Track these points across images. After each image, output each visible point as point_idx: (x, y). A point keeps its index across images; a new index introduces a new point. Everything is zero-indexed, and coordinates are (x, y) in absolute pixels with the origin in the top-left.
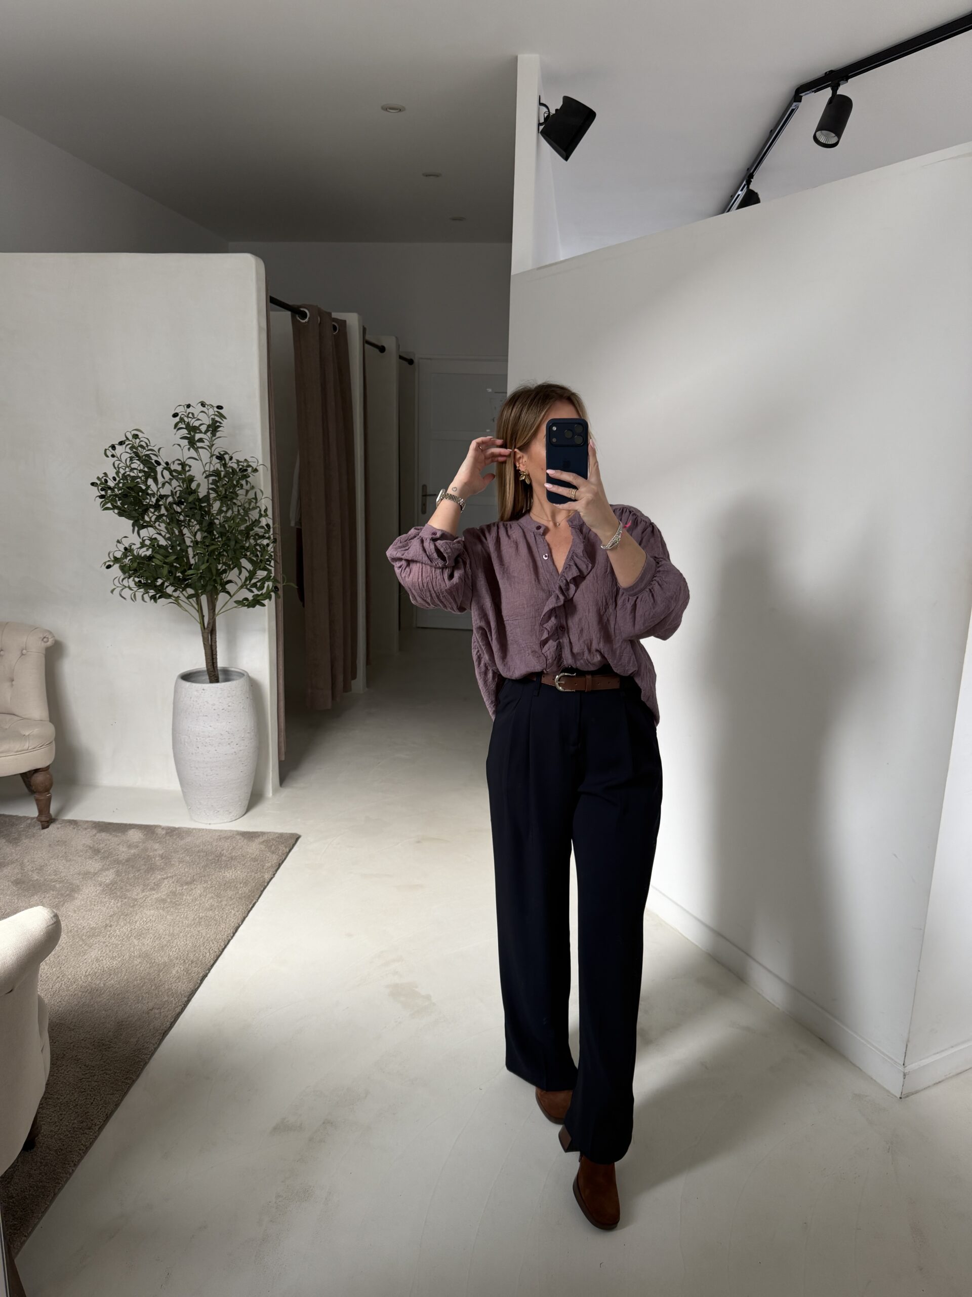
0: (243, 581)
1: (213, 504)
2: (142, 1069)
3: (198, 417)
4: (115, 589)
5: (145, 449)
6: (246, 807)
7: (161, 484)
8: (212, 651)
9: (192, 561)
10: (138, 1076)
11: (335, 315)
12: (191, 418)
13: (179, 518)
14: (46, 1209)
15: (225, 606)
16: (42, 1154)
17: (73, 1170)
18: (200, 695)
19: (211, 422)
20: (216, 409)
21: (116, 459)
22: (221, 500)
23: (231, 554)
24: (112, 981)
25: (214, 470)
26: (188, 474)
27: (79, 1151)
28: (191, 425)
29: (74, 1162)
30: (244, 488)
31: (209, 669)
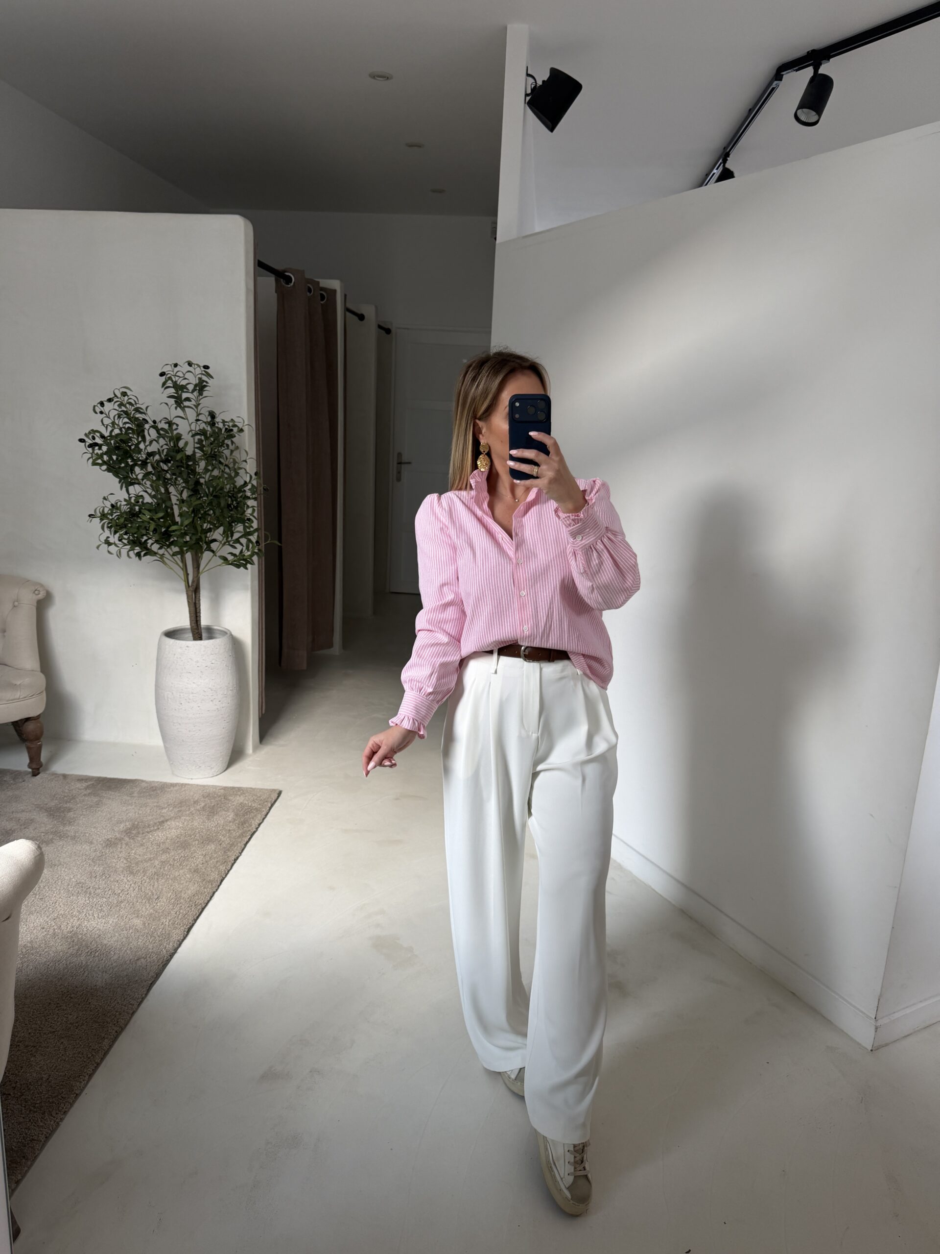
1: (198, 463)
2: (131, 1018)
3: (186, 377)
4: (100, 545)
5: (134, 406)
6: (227, 763)
7: (148, 442)
8: (196, 609)
9: (178, 519)
10: (126, 1025)
12: (178, 376)
13: (165, 476)
15: (210, 564)
18: (184, 652)
19: (197, 382)
20: (202, 368)
21: (104, 415)
22: (207, 459)
23: (218, 512)
25: (200, 430)
26: (175, 432)
28: (178, 383)
30: (229, 447)
31: (193, 626)
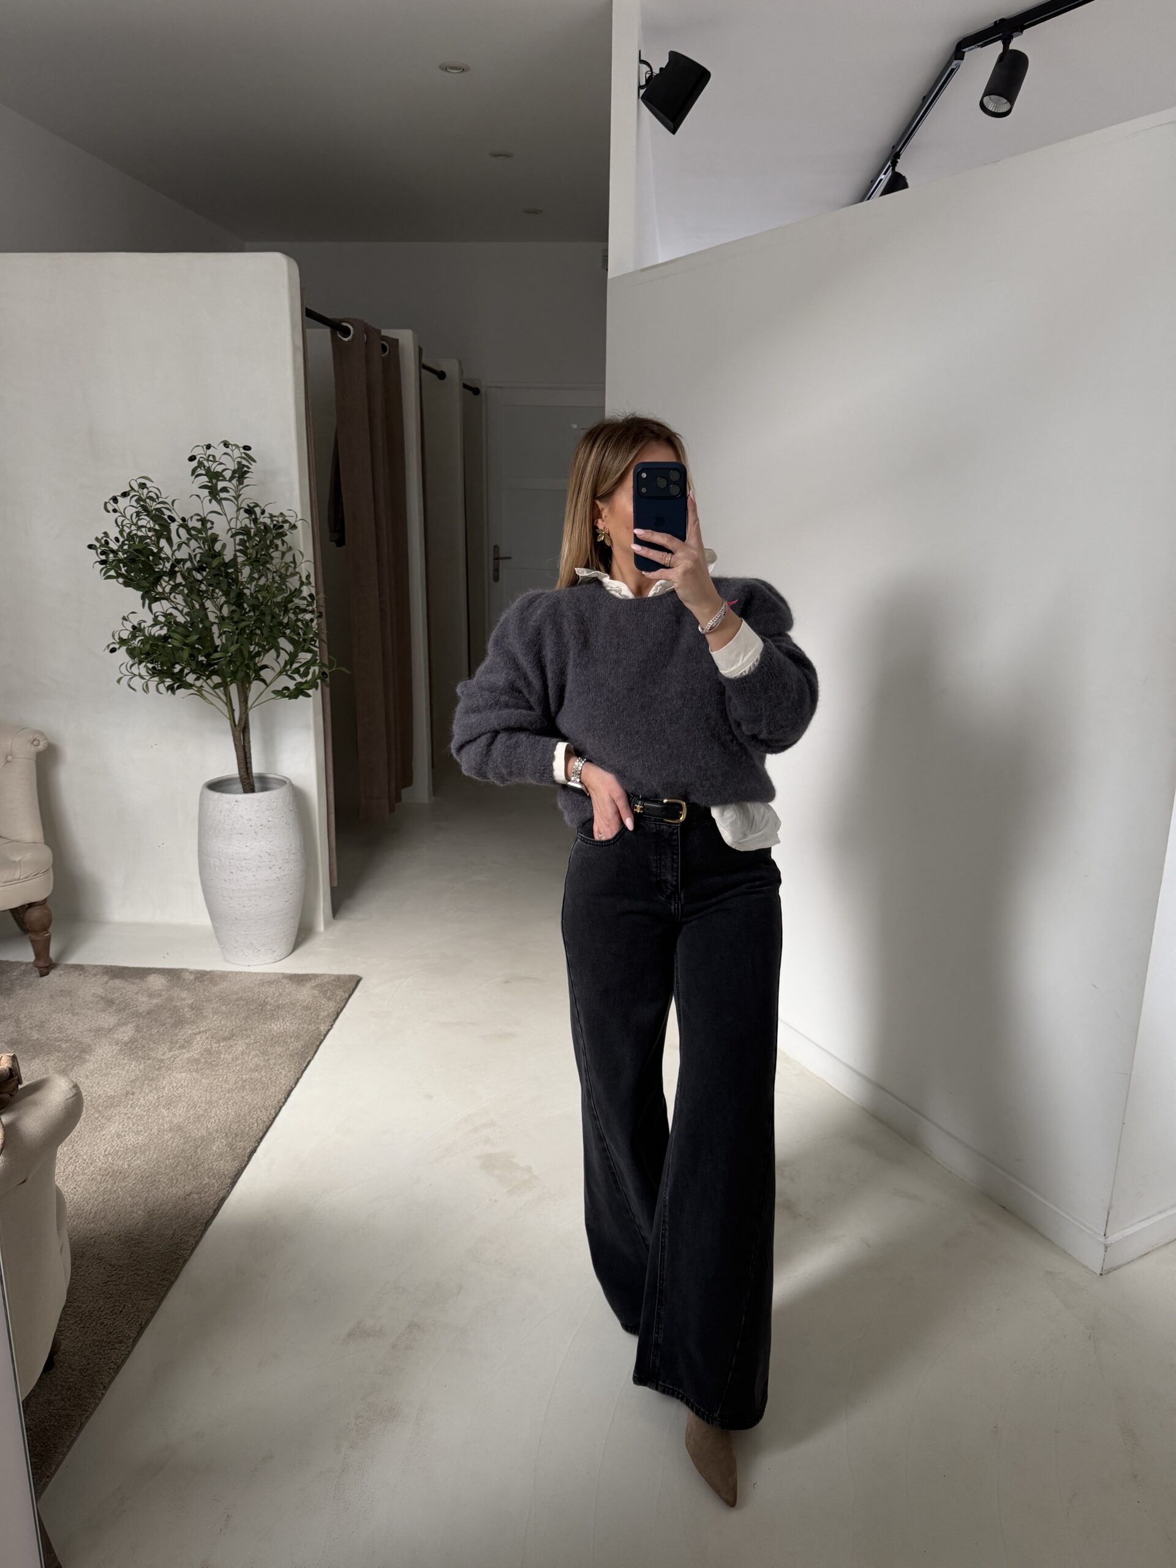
0: (282, 667)
1: (241, 570)
2: (182, 1268)
3: (221, 461)
4: (121, 678)
5: (156, 502)
6: (293, 944)
7: (176, 546)
8: (245, 753)
9: (218, 642)
10: (177, 1277)
11: (385, 332)
12: (211, 461)
13: (200, 587)
14: (72, 1442)
15: (261, 696)
16: (63, 1376)
17: (102, 1394)
18: (233, 808)
19: (236, 467)
20: (242, 450)
21: (118, 514)
22: (251, 564)
23: (266, 631)
24: (138, 1161)
25: (242, 527)
26: (210, 532)
27: (108, 1370)
28: (212, 470)
29: (104, 1383)
30: (279, 549)
31: (243, 776)
